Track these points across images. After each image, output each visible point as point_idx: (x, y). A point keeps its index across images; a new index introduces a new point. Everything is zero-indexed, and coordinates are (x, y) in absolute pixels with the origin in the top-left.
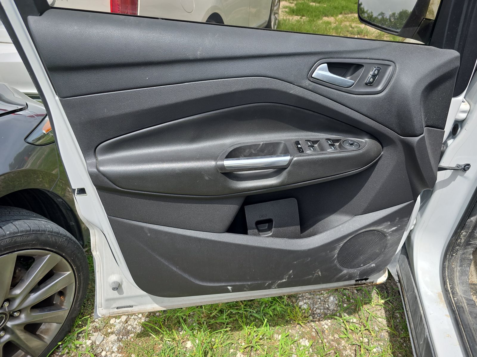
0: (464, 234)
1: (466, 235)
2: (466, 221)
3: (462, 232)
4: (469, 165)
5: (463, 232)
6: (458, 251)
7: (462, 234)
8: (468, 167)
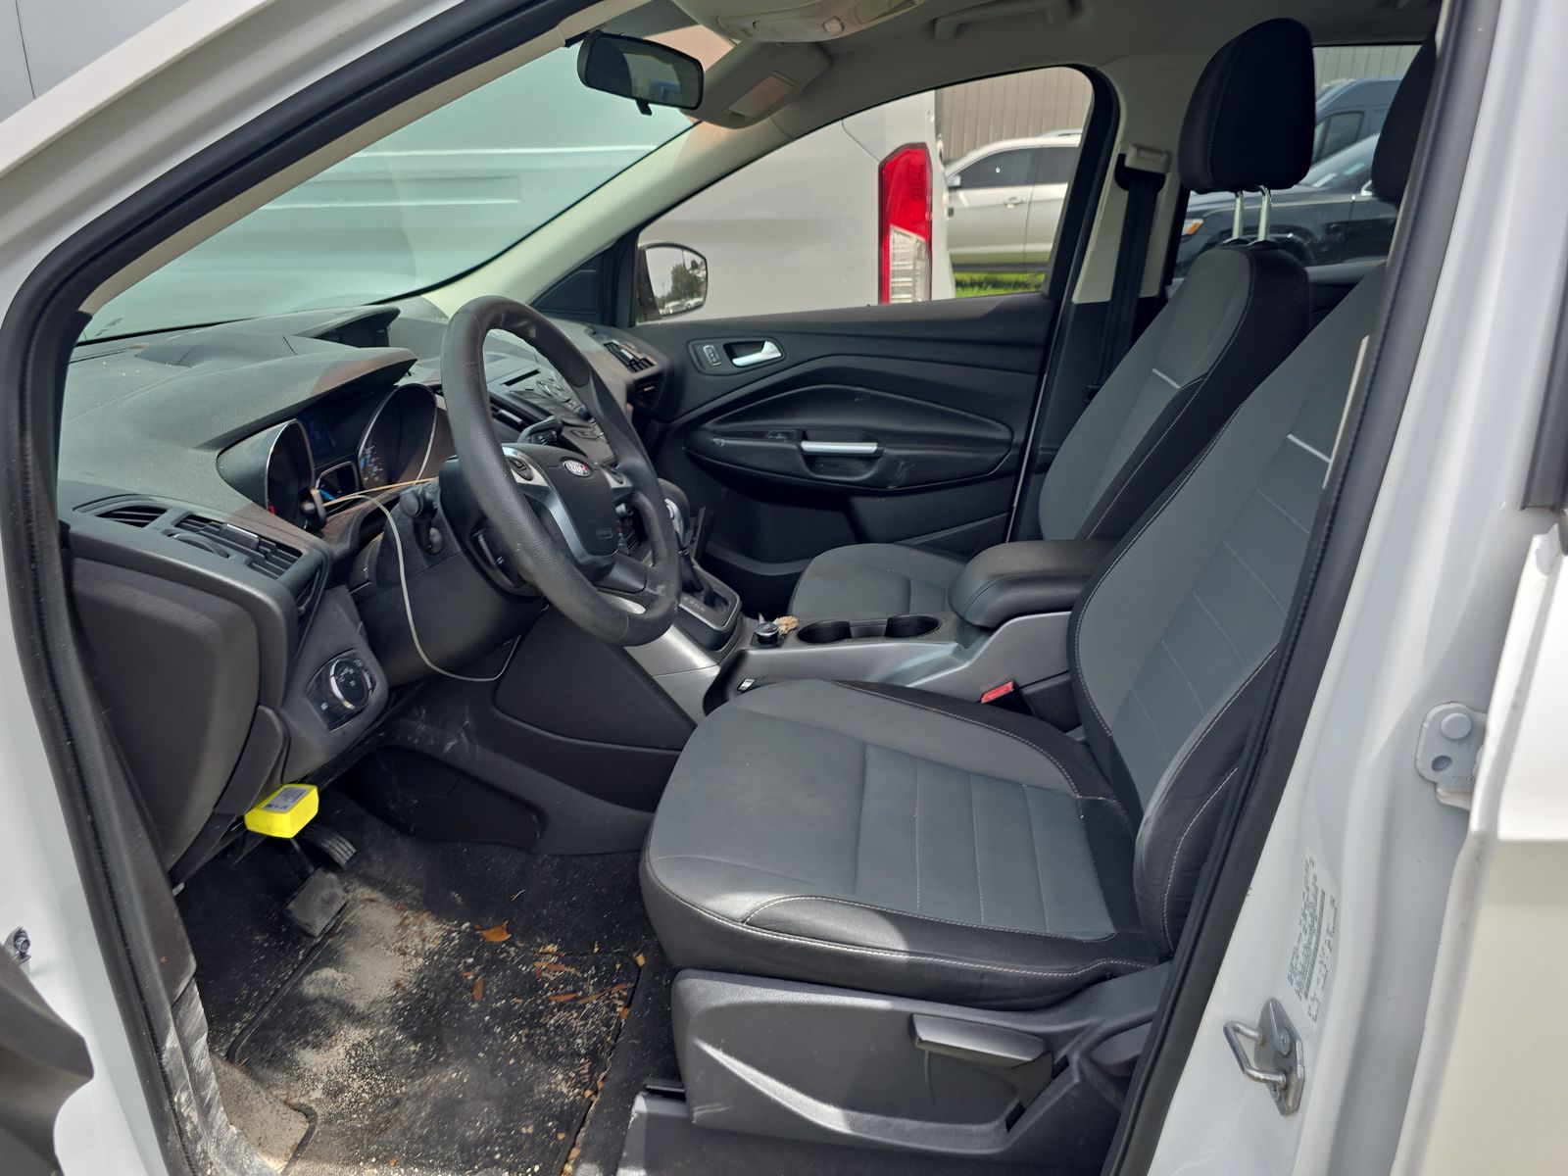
0: (183, 1100)
1: (189, 1095)
2: (160, 1064)
3: (176, 1099)
4: (19, 934)
5: (179, 1099)
6: (204, 1152)
7: (180, 1105)
8: (23, 939)
